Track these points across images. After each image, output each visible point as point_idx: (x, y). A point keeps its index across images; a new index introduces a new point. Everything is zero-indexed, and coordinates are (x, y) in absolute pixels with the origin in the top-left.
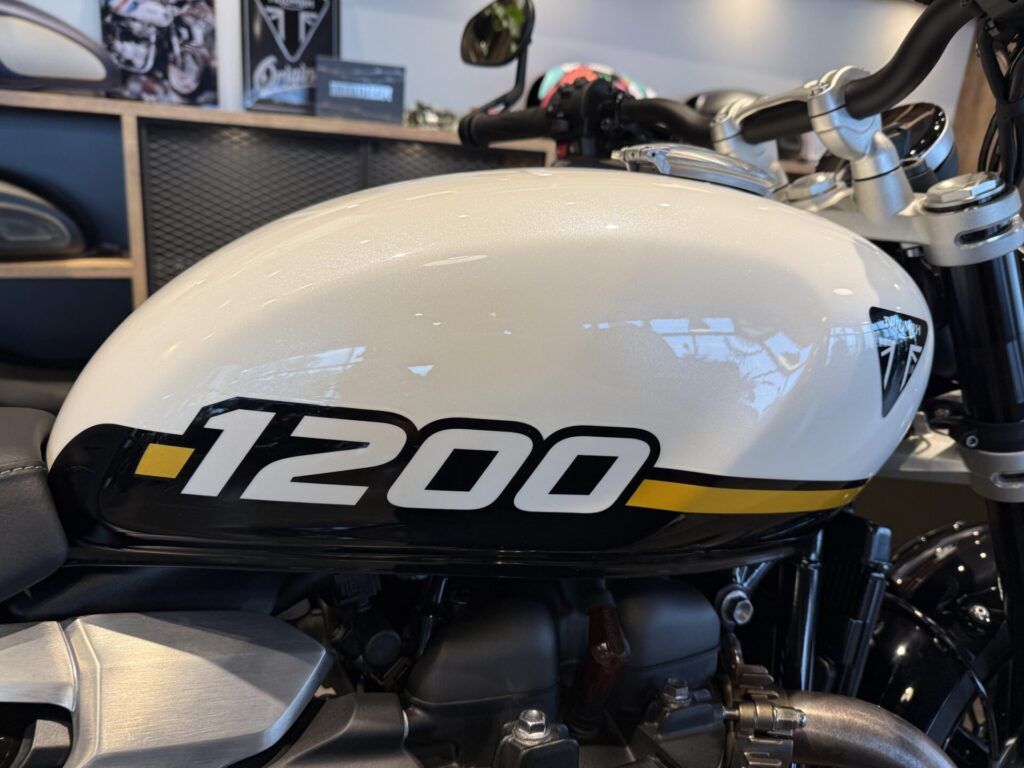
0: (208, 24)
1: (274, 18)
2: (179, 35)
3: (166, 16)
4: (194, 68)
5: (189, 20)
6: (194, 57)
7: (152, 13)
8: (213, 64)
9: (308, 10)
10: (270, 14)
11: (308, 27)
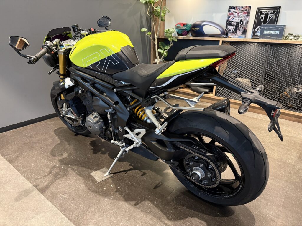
0: (247, 20)
1: (262, 17)
2: (241, 23)
3: (239, 20)
4: (242, 30)
5: (243, 20)
6: (242, 28)
7: (237, 20)
8: (246, 29)
9: (270, 14)
10: (261, 16)
11: (270, 18)
